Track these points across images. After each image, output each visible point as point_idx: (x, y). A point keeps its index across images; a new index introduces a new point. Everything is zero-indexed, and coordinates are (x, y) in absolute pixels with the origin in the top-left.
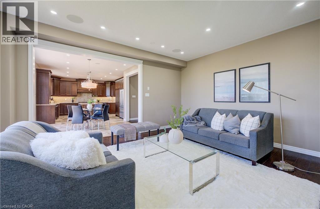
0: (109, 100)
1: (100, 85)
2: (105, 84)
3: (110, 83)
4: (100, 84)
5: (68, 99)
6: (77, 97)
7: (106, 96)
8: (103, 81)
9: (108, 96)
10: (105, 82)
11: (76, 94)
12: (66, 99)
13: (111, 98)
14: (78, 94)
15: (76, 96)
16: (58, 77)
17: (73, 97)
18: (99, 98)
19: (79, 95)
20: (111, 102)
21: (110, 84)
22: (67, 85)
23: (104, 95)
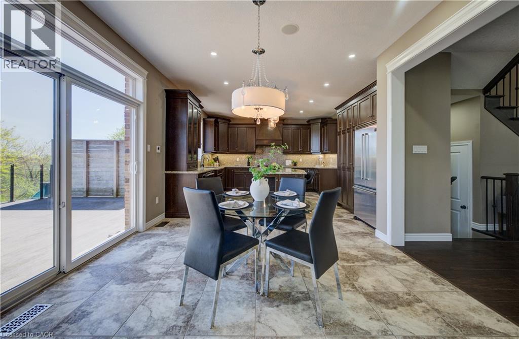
0: (318, 162)
1: (298, 129)
2: (310, 125)
3: (320, 121)
4: (298, 126)
5: (241, 158)
6: (256, 156)
7: (311, 154)
8: (305, 120)
9: (316, 153)
10: (309, 121)
11: (254, 149)
12: (238, 160)
13: (321, 156)
14: (258, 148)
15: (254, 153)
16: (225, 117)
17: (250, 156)
18: (295, 158)
19: (259, 151)
20: (322, 167)
21: (321, 123)
22: (238, 132)
23: (306, 150)
